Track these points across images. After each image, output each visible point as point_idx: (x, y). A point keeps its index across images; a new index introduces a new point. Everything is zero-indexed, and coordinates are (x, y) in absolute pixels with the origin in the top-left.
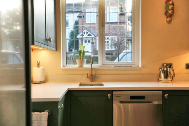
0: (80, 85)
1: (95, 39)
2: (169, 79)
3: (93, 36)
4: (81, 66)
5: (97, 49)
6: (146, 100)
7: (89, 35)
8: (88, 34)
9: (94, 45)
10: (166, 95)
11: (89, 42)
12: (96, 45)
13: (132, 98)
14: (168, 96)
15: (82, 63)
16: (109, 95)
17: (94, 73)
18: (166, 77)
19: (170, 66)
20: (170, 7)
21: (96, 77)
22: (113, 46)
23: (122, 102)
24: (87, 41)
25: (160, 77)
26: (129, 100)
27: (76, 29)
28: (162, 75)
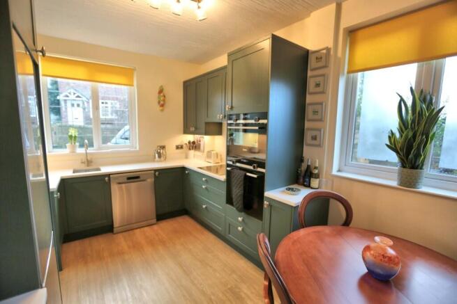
0: (74, 172)
1: (88, 103)
2: (162, 159)
3: (84, 99)
4: (73, 152)
5: (91, 117)
6: (141, 179)
7: (78, 97)
8: (76, 95)
9: (87, 110)
10: (157, 173)
11: (78, 105)
12: (89, 111)
13: (129, 178)
14: (159, 174)
15: (74, 147)
16: (107, 179)
17: (89, 158)
18: (160, 157)
19: (163, 147)
20: (162, 98)
21: (91, 162)
22: (114, 114)
23: (120, 183)
24: (76, 105)
25: (155, 157)
26: (126, 180)
27: (55, 86)
28: (157, 155)
